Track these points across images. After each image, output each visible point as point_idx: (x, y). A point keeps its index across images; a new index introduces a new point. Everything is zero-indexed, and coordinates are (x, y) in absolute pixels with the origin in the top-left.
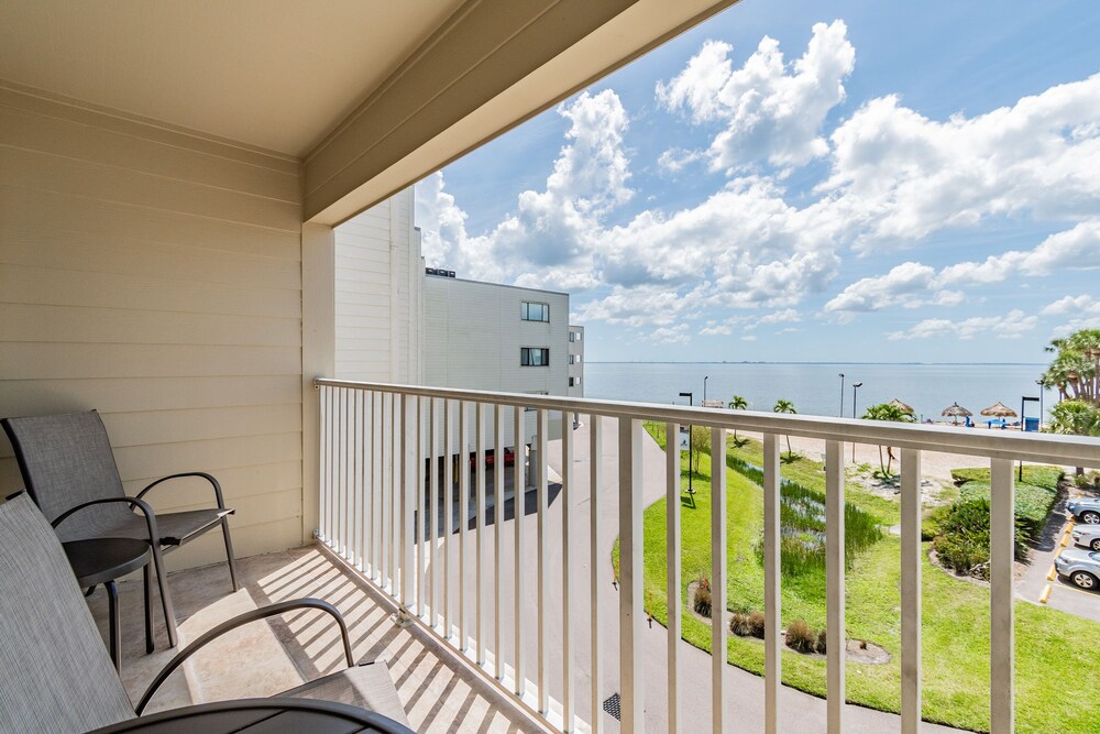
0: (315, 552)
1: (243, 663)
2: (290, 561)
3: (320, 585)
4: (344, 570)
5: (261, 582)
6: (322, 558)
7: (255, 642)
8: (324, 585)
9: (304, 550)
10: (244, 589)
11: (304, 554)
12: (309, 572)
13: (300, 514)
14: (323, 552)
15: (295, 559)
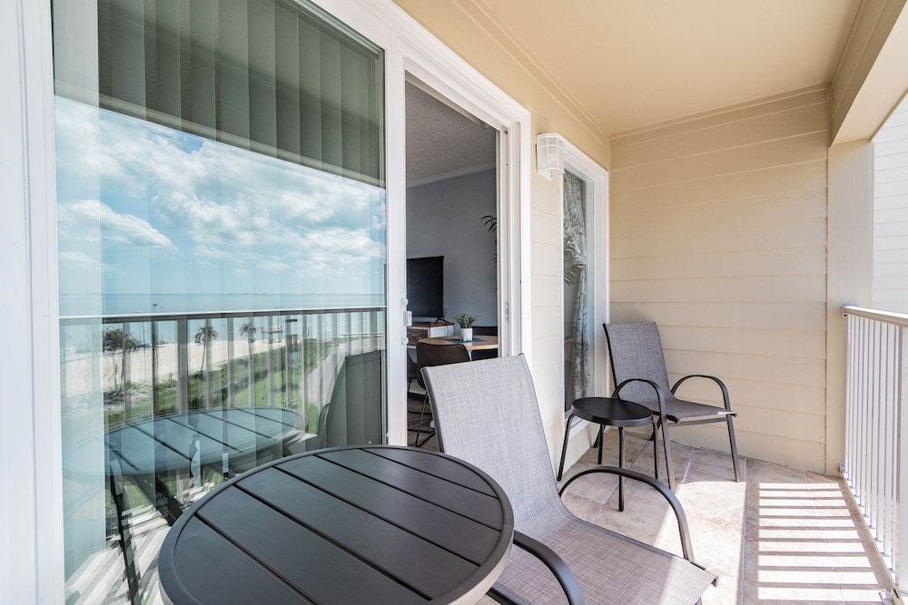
0: (836, 485)
1: (705, 532)
2: (802, 481)
3: (817, 515)
4: (855, 515)
5: (762, 485)
6: (839, 494)
7: (724, 524)
8: (820, 518)
9: (823, 478)
10: (745, 483)
11: (822, 482)
12: (814, 499)
13: (822, 441)
14: (845, 490)
15: (809, 482)
